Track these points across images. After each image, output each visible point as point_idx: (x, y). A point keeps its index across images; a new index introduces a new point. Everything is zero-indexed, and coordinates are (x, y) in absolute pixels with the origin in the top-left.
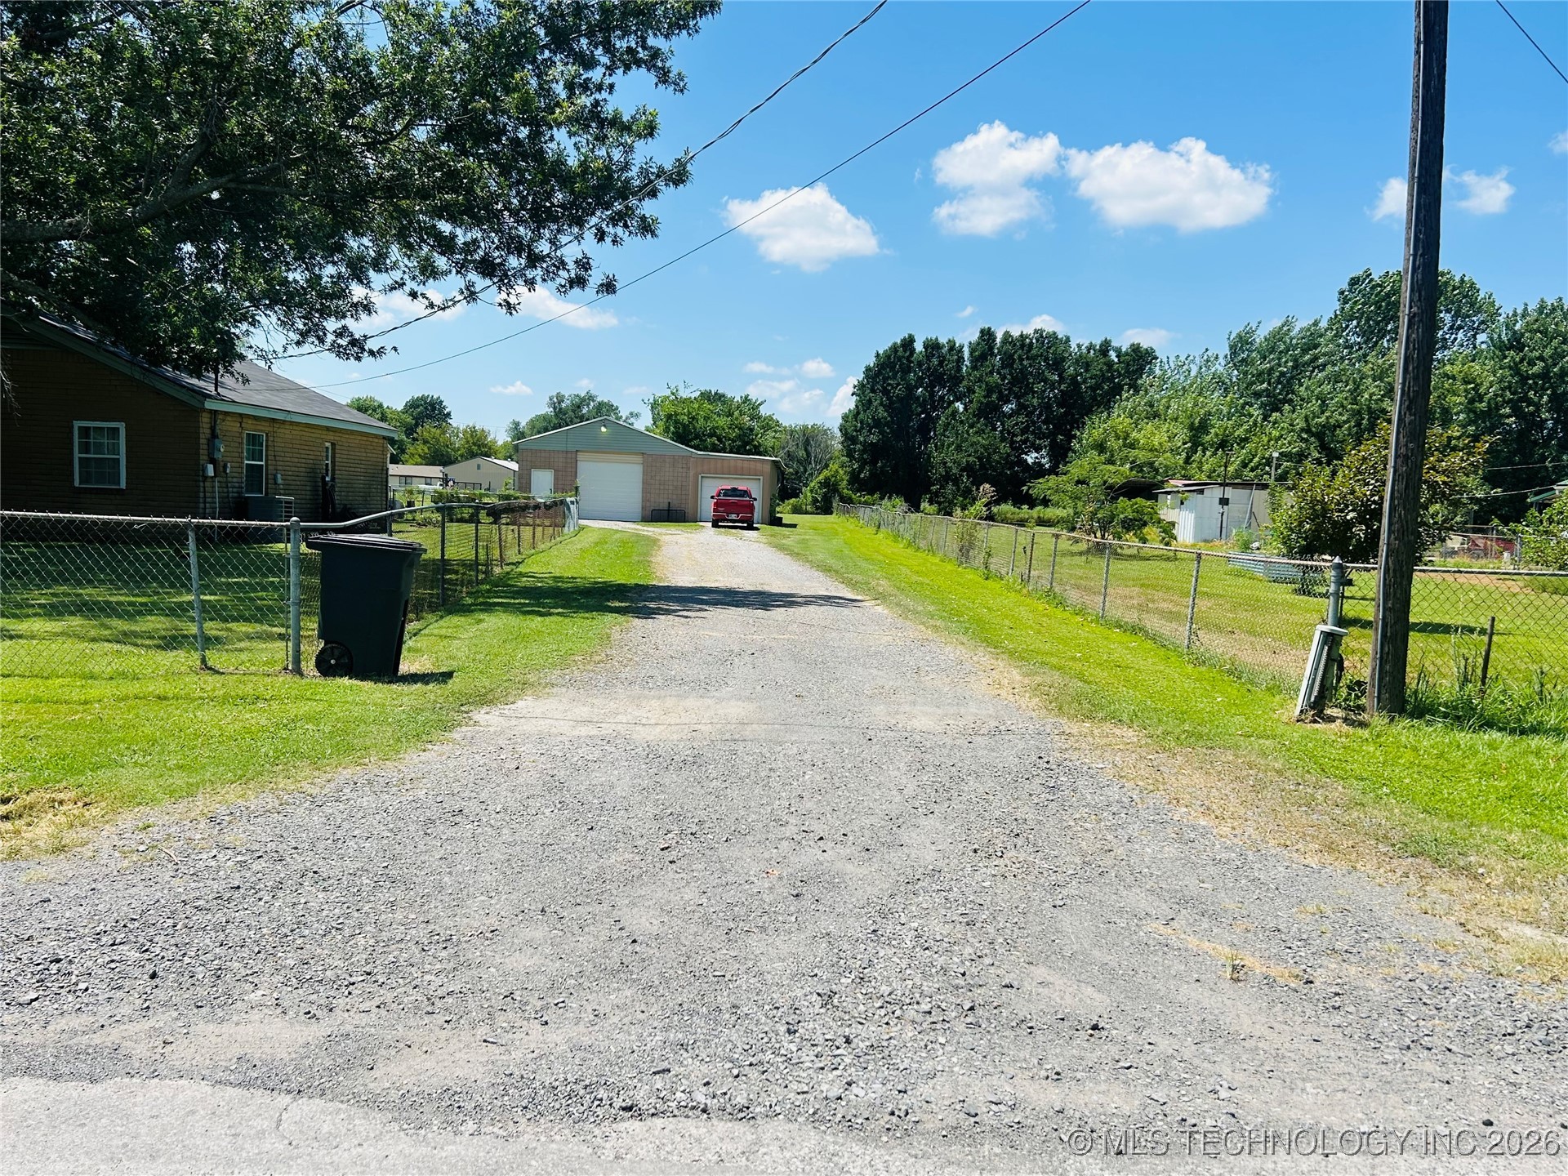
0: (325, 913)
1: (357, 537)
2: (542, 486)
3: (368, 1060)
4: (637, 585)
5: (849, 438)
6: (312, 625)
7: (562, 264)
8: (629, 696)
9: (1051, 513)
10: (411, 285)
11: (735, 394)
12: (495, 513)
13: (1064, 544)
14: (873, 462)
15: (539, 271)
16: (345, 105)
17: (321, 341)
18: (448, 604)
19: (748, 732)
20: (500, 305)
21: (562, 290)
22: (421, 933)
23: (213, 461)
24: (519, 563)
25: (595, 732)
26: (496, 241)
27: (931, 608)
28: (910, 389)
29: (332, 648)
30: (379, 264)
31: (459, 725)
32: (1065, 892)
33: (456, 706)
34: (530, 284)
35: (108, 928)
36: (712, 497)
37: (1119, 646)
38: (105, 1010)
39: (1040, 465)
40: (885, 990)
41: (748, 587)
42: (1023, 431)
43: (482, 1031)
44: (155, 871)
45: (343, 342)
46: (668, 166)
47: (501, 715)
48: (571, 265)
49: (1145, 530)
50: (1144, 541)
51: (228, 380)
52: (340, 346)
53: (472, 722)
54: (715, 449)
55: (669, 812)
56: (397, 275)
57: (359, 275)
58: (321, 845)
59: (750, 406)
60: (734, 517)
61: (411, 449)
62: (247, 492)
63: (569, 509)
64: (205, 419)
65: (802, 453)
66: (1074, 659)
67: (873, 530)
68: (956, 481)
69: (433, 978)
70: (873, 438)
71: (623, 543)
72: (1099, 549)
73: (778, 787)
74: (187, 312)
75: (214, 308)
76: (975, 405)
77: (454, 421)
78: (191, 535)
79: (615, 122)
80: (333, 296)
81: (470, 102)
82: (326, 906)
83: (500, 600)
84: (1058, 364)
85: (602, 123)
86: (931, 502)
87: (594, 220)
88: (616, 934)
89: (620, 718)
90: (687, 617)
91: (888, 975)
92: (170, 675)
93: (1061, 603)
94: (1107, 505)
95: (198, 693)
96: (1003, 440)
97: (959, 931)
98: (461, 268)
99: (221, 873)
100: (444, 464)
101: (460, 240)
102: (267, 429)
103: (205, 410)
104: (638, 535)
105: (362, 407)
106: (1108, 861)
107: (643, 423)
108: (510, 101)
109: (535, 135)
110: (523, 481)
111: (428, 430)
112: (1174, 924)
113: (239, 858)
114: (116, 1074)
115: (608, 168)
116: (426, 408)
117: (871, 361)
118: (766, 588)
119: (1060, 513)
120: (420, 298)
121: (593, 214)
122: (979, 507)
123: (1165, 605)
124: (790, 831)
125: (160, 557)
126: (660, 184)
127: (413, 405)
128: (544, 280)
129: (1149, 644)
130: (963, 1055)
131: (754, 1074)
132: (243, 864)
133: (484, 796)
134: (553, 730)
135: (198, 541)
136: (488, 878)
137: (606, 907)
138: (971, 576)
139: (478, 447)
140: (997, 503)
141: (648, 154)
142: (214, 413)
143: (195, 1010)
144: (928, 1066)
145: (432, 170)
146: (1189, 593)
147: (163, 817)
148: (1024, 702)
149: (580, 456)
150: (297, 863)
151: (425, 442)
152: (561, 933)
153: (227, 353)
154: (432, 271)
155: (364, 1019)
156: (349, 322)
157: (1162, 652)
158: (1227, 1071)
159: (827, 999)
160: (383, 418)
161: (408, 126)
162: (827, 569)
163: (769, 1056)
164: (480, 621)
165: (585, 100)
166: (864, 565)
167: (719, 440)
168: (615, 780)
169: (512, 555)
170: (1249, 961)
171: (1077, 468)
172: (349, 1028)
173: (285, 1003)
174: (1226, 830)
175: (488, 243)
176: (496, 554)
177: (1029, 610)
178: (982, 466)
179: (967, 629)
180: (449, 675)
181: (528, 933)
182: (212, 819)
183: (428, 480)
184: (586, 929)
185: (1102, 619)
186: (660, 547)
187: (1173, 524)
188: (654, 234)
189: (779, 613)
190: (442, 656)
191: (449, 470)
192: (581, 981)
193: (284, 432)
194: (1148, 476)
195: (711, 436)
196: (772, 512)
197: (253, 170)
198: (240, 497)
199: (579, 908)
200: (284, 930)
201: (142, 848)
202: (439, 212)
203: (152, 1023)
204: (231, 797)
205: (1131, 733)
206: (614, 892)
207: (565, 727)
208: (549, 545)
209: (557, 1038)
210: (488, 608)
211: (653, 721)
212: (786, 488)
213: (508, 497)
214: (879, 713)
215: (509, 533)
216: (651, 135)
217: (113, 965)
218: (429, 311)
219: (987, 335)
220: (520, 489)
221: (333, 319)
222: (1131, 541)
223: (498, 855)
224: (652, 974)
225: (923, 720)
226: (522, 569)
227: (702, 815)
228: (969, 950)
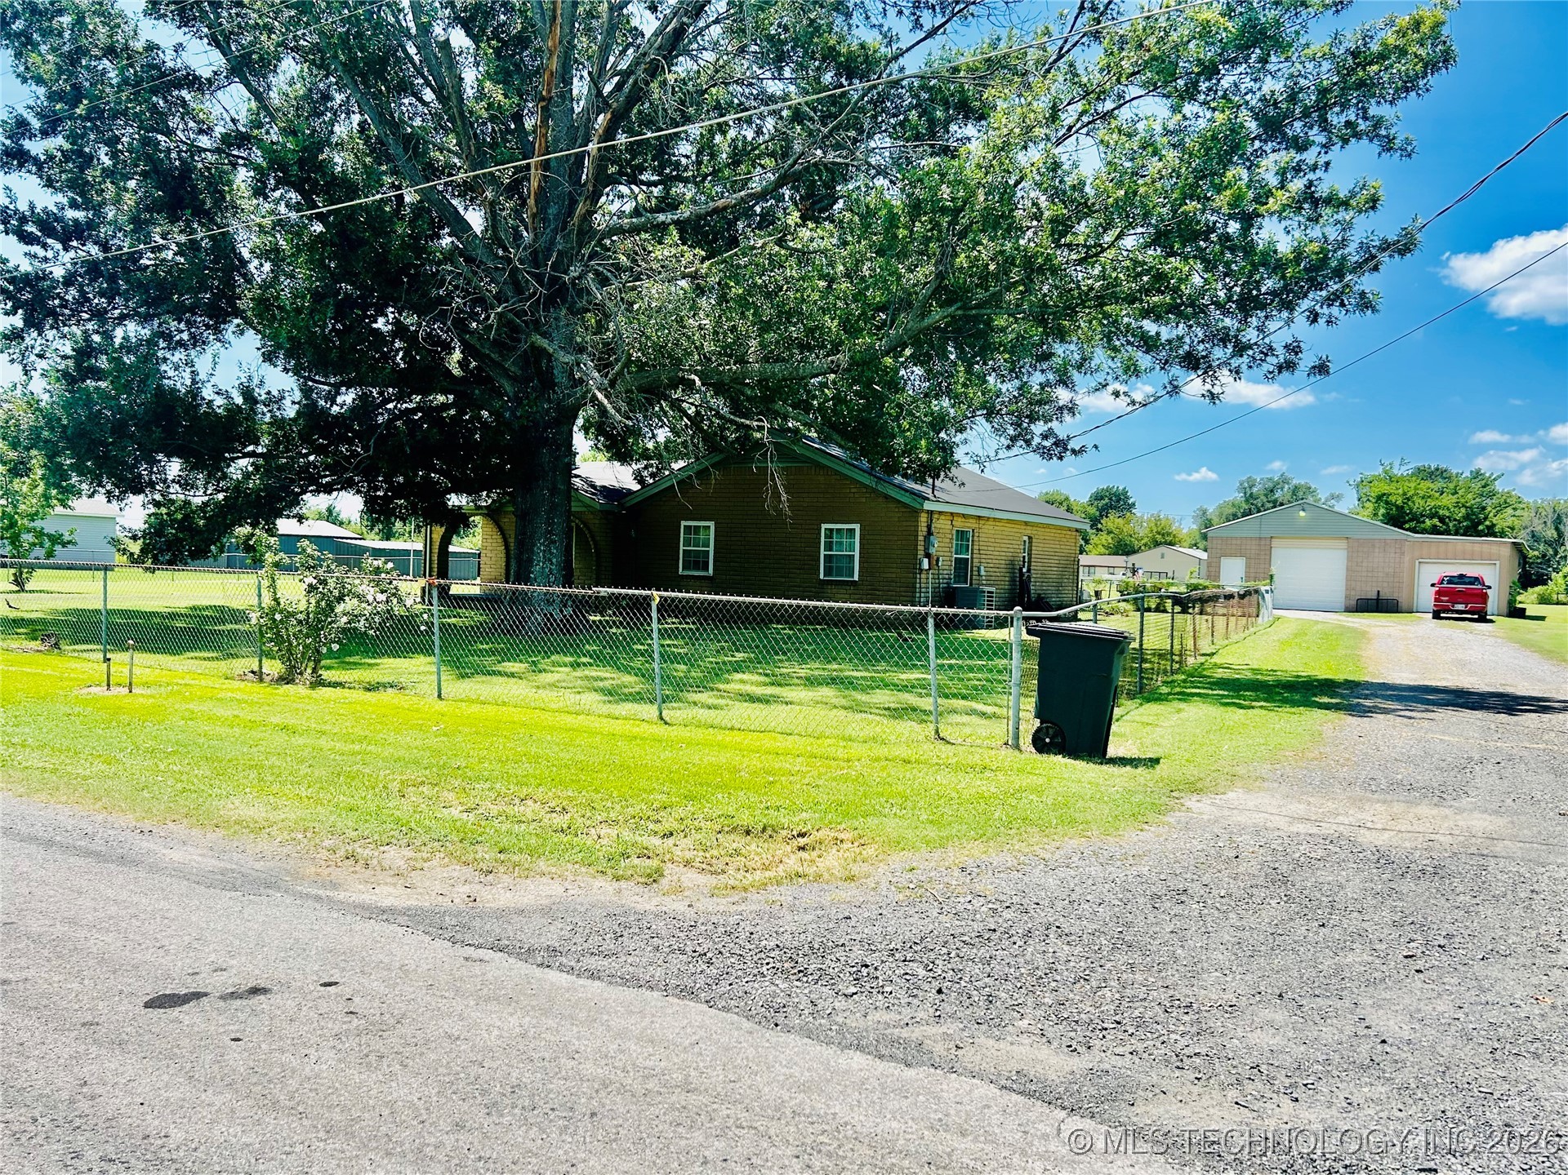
0: (1072, 964)
1: (1071, 625)
2: (1233, 575)
3: (1130, 1097)
4: (1347, 681)
6: (1028, 705)
7: (1271, 351)
8: (1350, 798)
10: (1114, 385)
12: (1183, 603)
15: (1245, 359)
16: (1060, 227)
17: (1028, 442)
18: (1144, 693)
19: (1498, 848)
20: (1203, 395)
21: (1269, 377)
22: (1163, 996)
23: (928, 556)
24: (1213, 654)
25: (1314, 830)
26: (1200, 334)
29: (1047, 728)
30: (1083, 365)
31: (1172, 809)
33: (1166, 791)
34: (1237, 372)
35: (898, 947)
36: (1433, 585)
38: (907, 1012)
41: (1482, 687)
43: (1232, 1094)
44: (925, 906)
45: (1047, 443)
46: (1392, 238)
47: (1213, 804)
48: (1280, 351)
51: (947, 484)
52: (1044, 447)
53: (1184, 808)
54: (1435, 531)
55: (1410, 921)
56: (1100, 377)
57: (1064, 381)
58: (1059, 905)
59: (1484, 483)
60: (1460, 607)
61: (1094, 539)
62: (955, 582)
63: (1263, 598)
64: (923, 518)
65: (1551, 533)
69: (1178, 1037)
71: (1326, 635)
74: (918, 427)
75: (939, 422)
77: (1138, 512)
78: (931, 622)
79: (1329, 200)
80: (1040, 403)
81: (1181, 205)
82: (1072, 958)
83: (1198, 691)
85: (1315, 202)
87: (1305, 304)
88: (1362, 1032)
89: (1340, 819)
90: (1410, 718)
92: (909, 743)
95: (935, 760)
98: (1165, 365)
99: (978, 916)
100: (1127, 554)
101: (1164, 337)
102: (974, 526)
103: (923, 511)
104: (1343, 627)
105: (1050, 500)
108: (1222, 200)
109: (1245, 231)
110: (1212, 570)
111: (1112, 521)
113: (990, 906)
114: (923, 1064)
115: (1324, 250)
116: (1111, 499)
118: (1509, 689)
120: (1122, 397)
121: (1305, 296)
124: (1561, 959)
125: (887, 640)
126: (1384, 257)
127: (1098, 497)
128: (1250, 367)
132: (994, 910)
133: (1206, 879)
134: (1269, 824)
135: (937, 626)
136: (1221, 957)
137: (1347, 1003)
139: (1163, 539)
141: (1367, 228)
142: (931, 513)
143: (976, 1026)
145: (1140, 275)
147: (923, 862)
149: (1275, 543)
150: (1043, 916)
151: (1109, 532)
152: (1301, 1020)
153: (940, 463)
154: (1135, 370)
155: (1119, 1061)
156: (1054, 424)
160: (1068, 509)
161: (1119, 237)
164: (1179, 711)
165: (1299, 184)
167: (1442, 520)
168: (1343, 881)
169: (1205, 646)
172: (1106, 1066)
173: (1050, 1035)
175: (1193, 337)
176: (1190, 644)
180: (1157, 761)
181: (1266, 1014)
182: (963, 870)
183: (1110, 569)
184: (1329, 1021)
186: (1369, 640)
188: (1374, 310)
189: (1530, 719)
190: (1148, 741)
191: (1133, 559)
192: (1329, 1068)
193: (988, 528)
195: (1431, 517)
196: (1512, 602)
197: (979, 295)
198: (949, 587)
199: (1317, 999)
200: (1040, 973)
201: (912, 886)
202: (1145, 314)
203: (944, 1029)
204: (976, 853)
206: (1355, 990)
207: (1281, 822)
208: (1243, 635)
209: (1310, 1116)
210: (1185, 697)
211: (1379, 826)
212: (1529, 574)
213: (1196, 587)
215: (1202, 622)
216: (1373, 208)
217: (908, 977)
218: (1130, 408)
220: (1209, 577)
221: (1042, 423)
223: (1227, 937)
224: (1406, 1076)
226: (1216, 659)
227: (1451, 929)
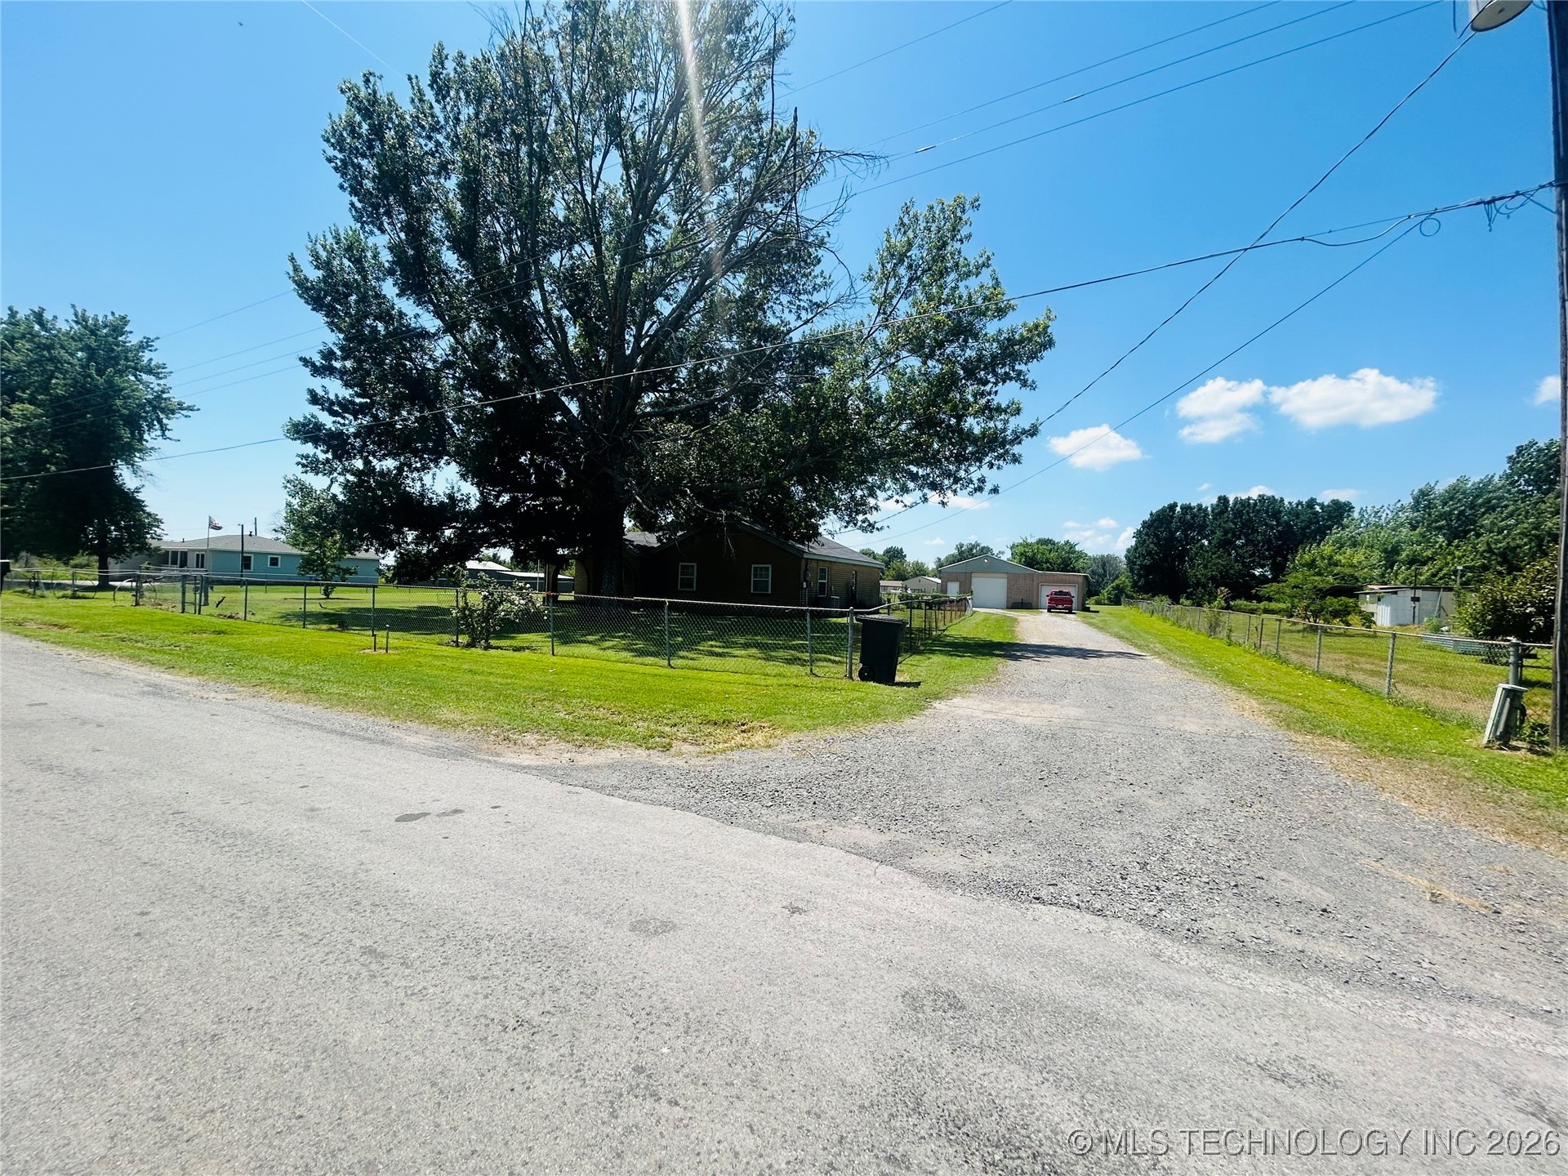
0: (880, 787)
1: (877, 616)
2: (953, 590)
3: (909, 854)
4: (1008, 643)
5: (1131, 561)
6: (857, 656)
7: (971, 481)
8: (1011, 701)
9: (1273, 605)
10: (896, 497)
11: (1060, 539)
12: (930, 605)
13: (1285, 626)
14: (1146, 576)
15: (959, 485)
16: (869, 419)
17: (855, 524)
18: (912, 650)
19: (1081, 724)
20: (939, 503)
21: (971, 494)
22: (925, 802)
23: (806, 581)
24: (946, 630)
25: (995, 717)
26: (937, 473)
27: (1192, 662)
28: (1172, 533)
29: (866, 668)
30: (881, 487)
31: (927, 708)
32: (1298, 832)
33: (924, 699)
34: (955, 492)
35: (793, 781)
36: (1047, 596)
37: (1330, 690)
38: (798, 814)
39: (1266, 577)
40: (1179, 867)
41: (1071, 646)
42: (1251, 556)
43: (959, 851)
44: (806, 760)
46: (1027, 428)
47: (947, 705)
48: (976, 482)
49: (1349, 617)
50: (1348, 624)
51: (815, 545)
52: (864, 527)
53: (933, 707)
54: (1048, 569)
55: (1041, 761)
56: (890, 493)
57: (872, 494)
58: (873, 757)
59: (1070, 547)
60: (1060, 606)
61: (888, 573)
62: (820, 594)
63: (968, 602)
64: (803, 562)
65: (1101, 571)
66: (1297, 696)
67: (1148, 615)
68: (1204, 586)
69: (933, 823)
70: (1147, 562)
71: (997, 620)
72: (1313, 629)
73: (1103, 755)
74: (801, 516)
75: (811, 514)
76: (1214, 542)
77: (907, 559)
78: (808, 614)
79: (999, 409)
80: (861, 505)
81: (928, 410)
82: (880, 784)
83: (938, 648)
84: (1276, 514)
85: (991, 410)
86: (1187, 598)
87: (987, 459)
88: (1020, 817)
89: (1008, 711)
90: (1039, 661)
91: (1179, 858)
92: (797, 676)
93: (1286, 662)
94: (1318, 601)
95: (810, 685)
96: (1237, 561)
97: (1225, 844)
98: (921, 487)
99: (833, 764)
100: (904, 580)
101: (920, 473)
102: (829, 566)
103: (804, 558)
104: (1006, 616)
105: (865, 553)
106: (1329, 818)
107: (1007, 556)
108: (947, 408)
109: (958, 423)
110: (943, 588)
111: (895, 563)
112: (1383, 862)
113: (839, 759)
114: (807, 841)
115: (995, 433)
116: (894, 553)
117: (1147, 517)
118: (1083, 647)
119: (1282, 606)
120: (900, 503)
121: (987, 455)
122: (1220, 601)
123: (1368, 667)
124: (1112, 778)
125: (786, 624)
126: (1023, 437)
127: (888, 551)
128: (962, 490)
129: (1355, 690)
130: (1233, 909)
131: (1104, 895)
132: (841, 761)
133: (944, 743)
134: (974, 715)
135: (811, 617)
136: (952, 782)
137: (1013, 803)
138: (1217, 643)
139: (920, 571)
140: (1234, 599)
141: (1015, 423)
142: (807, 559)
143: (833, 820)
144: (1209, 910)
145: (909, 443)
146: (1386, 660)
147: (806, 737)
148: (1261, 720)
149: (973, 575)
150: (865, 763)
151: (895, 569)
152: (992, 812)
153: (813, 533)
154: (907, 490)
155: (904, 836)
156: (868, 516)
157: (1367, 696)
158: (1428, 953)
159: (1144, 866)
160: (874, 558)
161: (899, 424)
162: (1121, 637)
163: (1111, 888)
165: (983, 401)
166: (1144, 635)
167: (1051, 564)
168: (1010, 742)
169: (941, 626)
170: (1445, 892)
171: (1292, 579)
172: (898, 839)
173: (870, 824)
174: (1422, 810)
175: (934, 474)
176: (934, 625)
177: (1262, 667)
178: (1222, 577)
179: (1217, 676)
180: (918, 684)
181: (975, 810)
182: (825, 740)
183: (895, 588)
184: (1004, 812)
185: (1317, 673)
186: (1019, 622)
187: (1373, 614)
188: (1020, 463)
189: (1093, 661)
190: (915, 674)
191: (906, 582)
192: (1005, 836)
193: (835, 567)
194: (1350, 584)
195: (1046, 563)
196: (1084, 604)
197: (831, 451)
198: (817, 597)
199: (999, 802)
200: (864, 792)
201: (800, 749)
202: (911, 463)
203: (817, 822)
204: (832, 731)
205: (1343, 744)
206: (1017, 797)
207: (978, 713)
208: (959, 621)
209: (998, 860)
210: (933, 652)
211: (1025, 715)
212: (1091, 590)
213: (936, 597)
214: (1162, 720)
215: (939, 614)
216: (1018, 413)
217: (798, 796)
218: (906, 508)
219: (1223, 500)
220: (942, 591)
221: (862, 515)
222: (1337, 625)
223: (955, 772)
224: (1041, 838)
225: (1191, 726)
226: (947, 633)
227: (1061, 765)
228: (1231, 855)
